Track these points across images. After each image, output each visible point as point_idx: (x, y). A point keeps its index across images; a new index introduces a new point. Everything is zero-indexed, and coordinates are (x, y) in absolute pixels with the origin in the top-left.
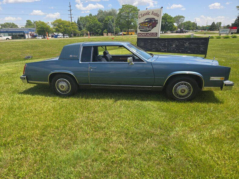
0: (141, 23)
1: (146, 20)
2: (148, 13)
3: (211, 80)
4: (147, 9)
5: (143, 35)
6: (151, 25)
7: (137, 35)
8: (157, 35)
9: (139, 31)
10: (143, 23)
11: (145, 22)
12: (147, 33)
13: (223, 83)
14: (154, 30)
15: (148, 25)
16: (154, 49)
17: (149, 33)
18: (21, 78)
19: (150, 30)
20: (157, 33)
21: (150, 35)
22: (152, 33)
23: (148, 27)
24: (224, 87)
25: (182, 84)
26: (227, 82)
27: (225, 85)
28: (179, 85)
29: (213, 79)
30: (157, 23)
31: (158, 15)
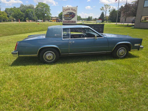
1: (68, 13)
2: (69, 9)
3: (135, 45)
5: (67, 22)
7: (62, 22)
9: (63, 19)
10: (65, 15)
12: (69, 21)
13: (140, 47)
14: (73, 19)
16: (74, 30)
18: (12, 53)
19: (71, 19)
20: (75, 21)
22: (72, 21)
23: (70, 17)
24: (140, 49)
25: (122, 49)
28: (120, 49)
29: (136, 45)
30: (75, 15)
31: (75, 11)
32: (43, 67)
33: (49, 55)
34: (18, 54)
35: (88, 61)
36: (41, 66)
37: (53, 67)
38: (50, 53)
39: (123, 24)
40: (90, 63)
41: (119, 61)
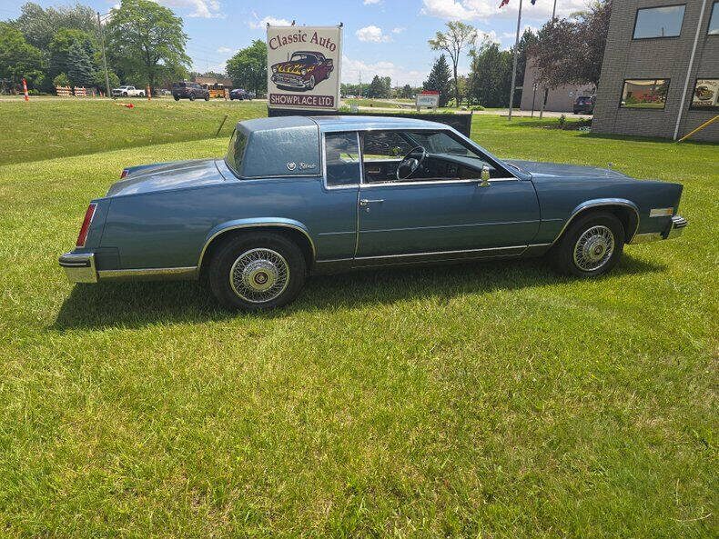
0: (280, 64)
1: (293, 56)
2: (300, 38)
3: (652, 215)
4: (293, 23)
5: (289, 100)
6: (310, 73)
7: (267, 101)
8: (333, 101)
9: (272, 88)
10: (284, 64)
11: (293, 63)
12: (301, 97)
13: (671, 221)
14: (321, 89)
15: (303, 73)
17: (307, 97)
19: (310, 89)
20: (332, 98)
21: (310, 101)
22: (318, 97)
23: (305, 78)
24: (672, 231)
26: (677, 219)
27: (676, 225)
28: (589, 235)
29: (655, 213)
30: (330, 69)
31: (333, 47)
32: (236, 330)
33: (260, 265)
34: (98, 268)
35: (448, 295)
36: (224, 326)
37: (283, 329)
38: (265, 256)
39: (537, 114)
40: (459, 302)
41: (586, 289)
